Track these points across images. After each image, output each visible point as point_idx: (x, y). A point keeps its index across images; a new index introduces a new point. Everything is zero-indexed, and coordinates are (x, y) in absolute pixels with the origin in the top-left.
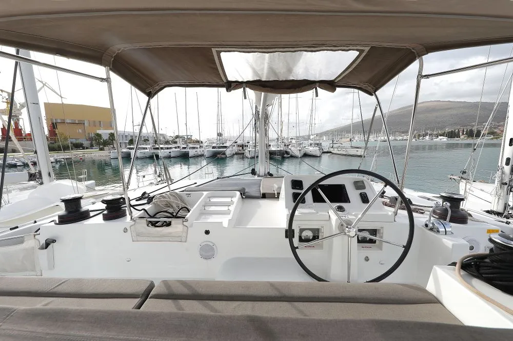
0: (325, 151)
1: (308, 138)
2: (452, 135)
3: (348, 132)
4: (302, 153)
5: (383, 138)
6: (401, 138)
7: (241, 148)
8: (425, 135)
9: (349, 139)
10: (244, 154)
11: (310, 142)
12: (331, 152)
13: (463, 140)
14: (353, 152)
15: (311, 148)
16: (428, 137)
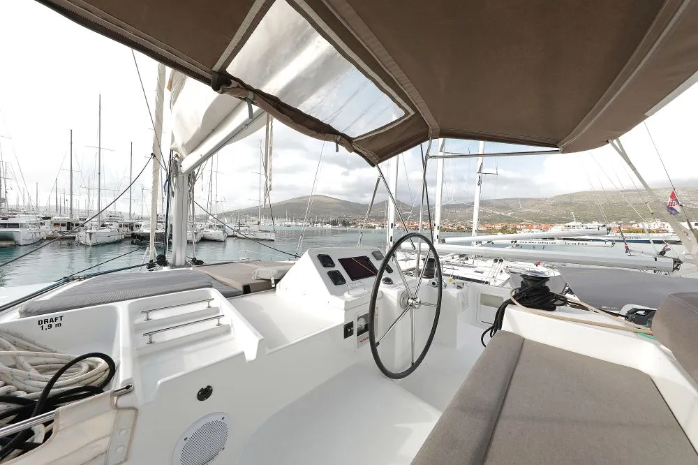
0: (229, 234)
1: (205, 218)
2: (334, 223)
3: (255, 214)
4: (199, 237)
5: (286, 223)
6: (301, 224)
7: (64, 229)
8: (318, 222)
9: (257, 223)
10: (74, 238)
11: (209, 223)
12: (236, 236)
13: (340, 227)
14: (262, 236)
15: (211, 231)
16: (319, 224)
